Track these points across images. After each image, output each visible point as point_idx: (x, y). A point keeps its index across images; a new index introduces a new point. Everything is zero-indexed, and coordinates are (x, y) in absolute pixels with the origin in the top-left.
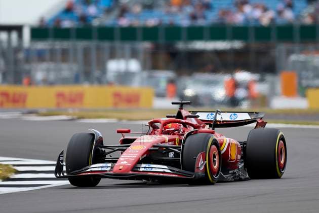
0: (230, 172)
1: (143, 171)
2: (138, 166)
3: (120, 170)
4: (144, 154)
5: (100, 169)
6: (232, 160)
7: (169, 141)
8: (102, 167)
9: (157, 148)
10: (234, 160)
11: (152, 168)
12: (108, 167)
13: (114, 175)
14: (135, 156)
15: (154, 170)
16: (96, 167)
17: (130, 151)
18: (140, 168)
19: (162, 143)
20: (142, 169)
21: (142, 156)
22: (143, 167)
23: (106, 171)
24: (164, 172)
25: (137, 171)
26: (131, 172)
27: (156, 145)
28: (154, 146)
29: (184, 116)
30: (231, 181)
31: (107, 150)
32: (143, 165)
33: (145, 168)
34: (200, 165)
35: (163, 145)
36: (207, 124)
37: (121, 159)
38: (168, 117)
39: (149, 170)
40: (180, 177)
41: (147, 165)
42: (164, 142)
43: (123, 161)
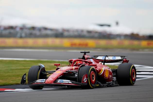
0: (107, 83)
1: (59, 83)
2: (57, 80)
3: (48, 82)
4: (61, 75)
5: (40, 82)
6: (106, 78)
7: (75, 69)
8: (41, 81)
9: (67, 72)
10: (108, 77)
11: (63, 81)
12: (44, 81)
13: (45, 84)
14: (56, 76)
15: (64, 82)
16: (39, 81)
17: (55, 74)
18: (57, 81)
19: (71, 70)
20: (58, 82)
21: (60, 76)
22: (59, 81)
23: (43, 83)
24: (68, 83)
25: (56, 83)
26: (53, 83)
27: (67, 71)
28: (66, 72)
29: (86, 58)
30: (105, 87)
31: (47, 73)
32: (59, 80)
33: (60, 81)
34: (84, 80)
35: (72, 71)
36: (100, 61)
37: (50, 77)
38: (79, 58)
39: (62, 82)
40: (76, 85)
41: (61, 80)
42: (72, 69)
43: (50, 78)
